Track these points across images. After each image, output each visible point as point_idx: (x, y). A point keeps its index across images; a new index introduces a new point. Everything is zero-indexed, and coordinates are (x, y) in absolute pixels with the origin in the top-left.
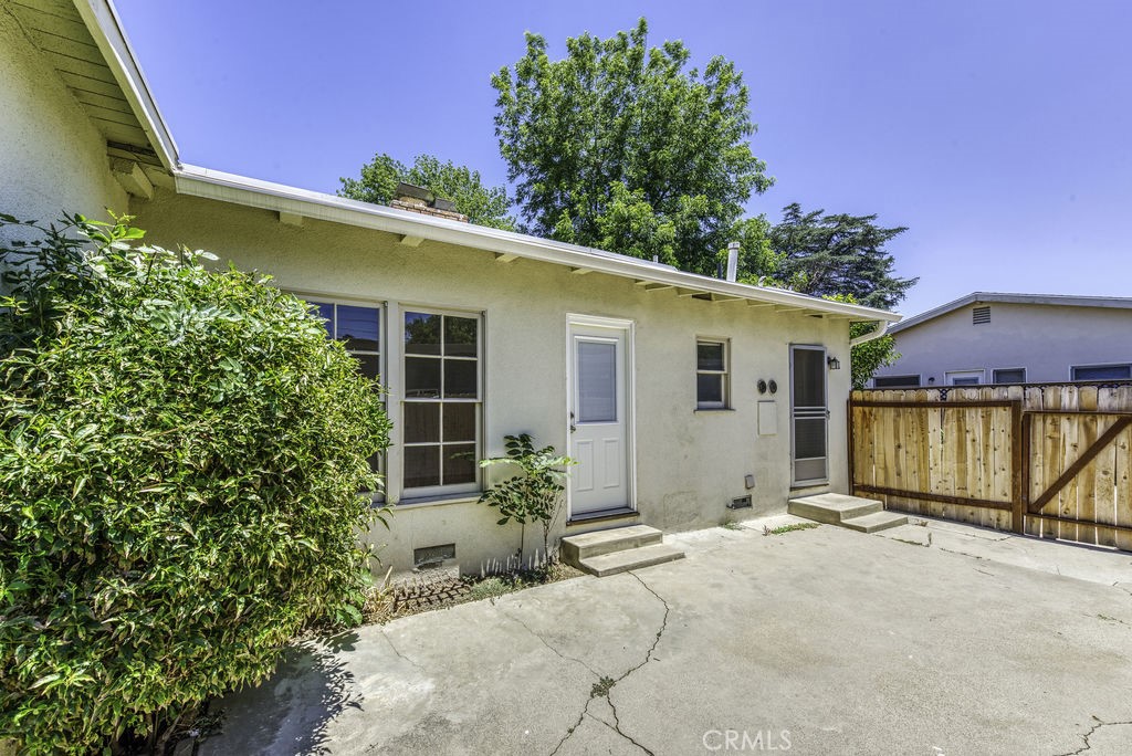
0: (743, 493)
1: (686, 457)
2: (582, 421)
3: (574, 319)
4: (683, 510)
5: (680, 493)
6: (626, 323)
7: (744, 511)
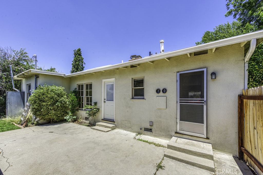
0: (149, 127)
1: (128, 111)
2: (107, 101)
3: (104, 80)
4: (127, 125)
5: (126, 120)
6: (113, 80)
7: (149, 133)
